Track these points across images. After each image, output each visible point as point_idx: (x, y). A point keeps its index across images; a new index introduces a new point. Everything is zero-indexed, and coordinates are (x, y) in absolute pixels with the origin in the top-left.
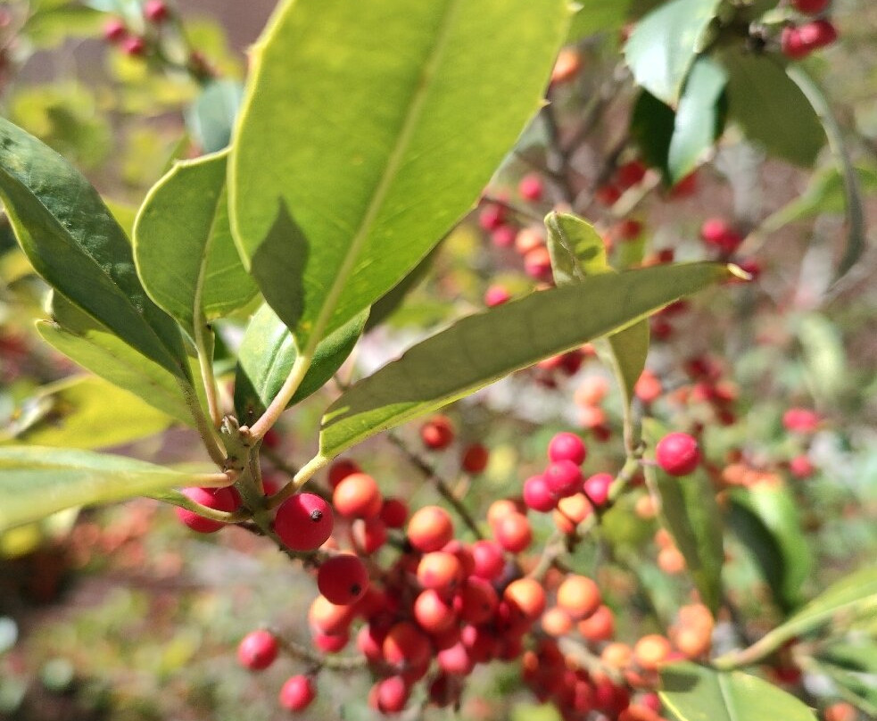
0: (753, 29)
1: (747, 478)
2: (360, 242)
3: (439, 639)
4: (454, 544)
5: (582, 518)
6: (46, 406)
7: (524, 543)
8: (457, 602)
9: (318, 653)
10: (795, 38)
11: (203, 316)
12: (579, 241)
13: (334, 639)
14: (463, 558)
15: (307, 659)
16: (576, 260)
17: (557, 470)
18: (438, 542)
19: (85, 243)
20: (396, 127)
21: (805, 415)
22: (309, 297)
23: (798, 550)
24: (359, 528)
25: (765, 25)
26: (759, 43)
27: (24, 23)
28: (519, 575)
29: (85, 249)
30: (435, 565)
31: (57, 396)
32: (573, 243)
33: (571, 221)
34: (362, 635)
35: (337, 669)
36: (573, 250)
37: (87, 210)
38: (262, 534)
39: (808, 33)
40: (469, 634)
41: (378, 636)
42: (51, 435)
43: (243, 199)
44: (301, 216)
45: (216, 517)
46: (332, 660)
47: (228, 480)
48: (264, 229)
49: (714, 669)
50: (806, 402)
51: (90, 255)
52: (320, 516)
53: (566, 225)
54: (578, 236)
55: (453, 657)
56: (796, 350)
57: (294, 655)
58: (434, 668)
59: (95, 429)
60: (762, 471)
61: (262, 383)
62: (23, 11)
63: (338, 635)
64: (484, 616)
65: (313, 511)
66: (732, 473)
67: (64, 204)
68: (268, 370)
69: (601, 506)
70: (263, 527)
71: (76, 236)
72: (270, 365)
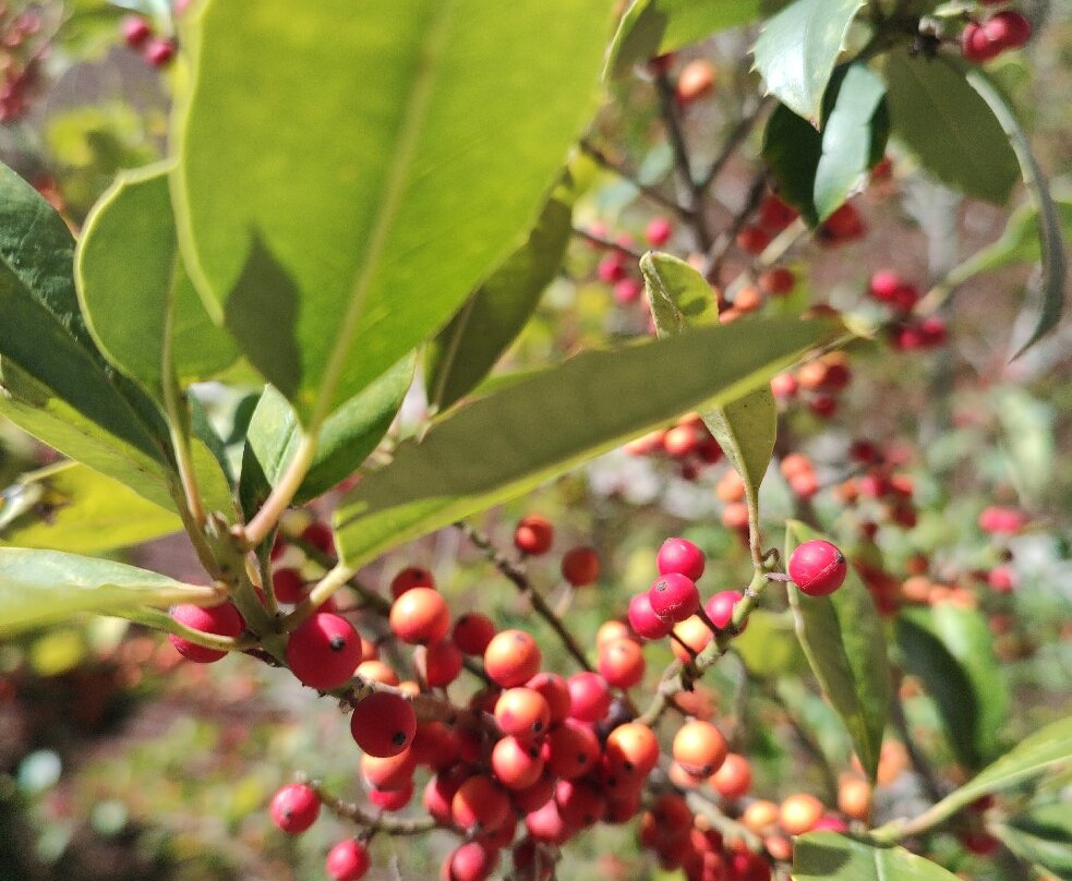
0: (923, 25)
1: (936, 593)
2: (367, 284)
3: (522, 798)
4: (541, 677)
5: (703, 647)
6: (33, 495)
7: (631, 676)
8: (545, 750)
9: (372, 811)
10: (979, 36)
11: (175, 384)
12: (683, 289)
13: (390, 795)
14: (552, 695)
15: (358, 819)
16: (681, 315)
17: (667, 586)
18: (518, 675)
19: (37, 286)
20: (393, 126)
21: (1006, 516)
22: (308, 357)
23: (993, 686)
24: (419, 655)
25: (938, 19)
26: (930, 42)
27: (57, 29)
28: (628, 716)
29: (37, 294)
30: (515, 704)
31: (46, 483)
32: (675, 294)
33: (672, 264)
34: (428, 790)
35: (397, 832)
36: (675, 301)
37: (44, 244)
38: (278, 665)
39: (993, 29)
40: (564, 790)
41: (446, 791)
42: (39, 532)
43: (200, 227)
44: (284, 249)
45: (210, 642)
46: (390, 820)
47: (214, 597)
48: (234, 266)
49: (870, 842)
50: (1010, 500)
51: (44, 302)
52: (342, 644)
53: (665, 269)
54: (681, 284)
55: (545, 818)
56: (997, 436)
57: (341, 814)
58: (521, 832)
59: (98, 526)
60: (951, 585)
61: (274, 471)
62: (57, 14)
63: (397, 790)
64: (581, 769)
65: (334, 636)
66: (915, 587)
67: (12, 236)
68: (281, 453)
69: (724, 632)
70: (278, 656)
71: (27, 277)
72: (284, 448)
